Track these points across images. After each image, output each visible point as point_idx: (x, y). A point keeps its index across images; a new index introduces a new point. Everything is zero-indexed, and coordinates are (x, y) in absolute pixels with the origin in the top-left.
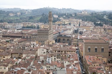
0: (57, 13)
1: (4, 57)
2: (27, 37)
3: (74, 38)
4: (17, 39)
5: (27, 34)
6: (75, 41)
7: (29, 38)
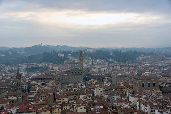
0: (61, 51)
1: (64, 99)
2: (59, 78)
3: (106, 77)
4: (52, 81)
5: (59, 76)
6: (107, 79)
7: (61, 80)
